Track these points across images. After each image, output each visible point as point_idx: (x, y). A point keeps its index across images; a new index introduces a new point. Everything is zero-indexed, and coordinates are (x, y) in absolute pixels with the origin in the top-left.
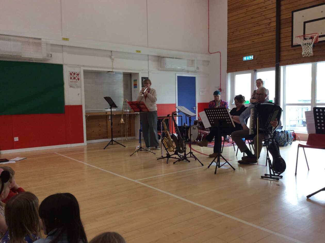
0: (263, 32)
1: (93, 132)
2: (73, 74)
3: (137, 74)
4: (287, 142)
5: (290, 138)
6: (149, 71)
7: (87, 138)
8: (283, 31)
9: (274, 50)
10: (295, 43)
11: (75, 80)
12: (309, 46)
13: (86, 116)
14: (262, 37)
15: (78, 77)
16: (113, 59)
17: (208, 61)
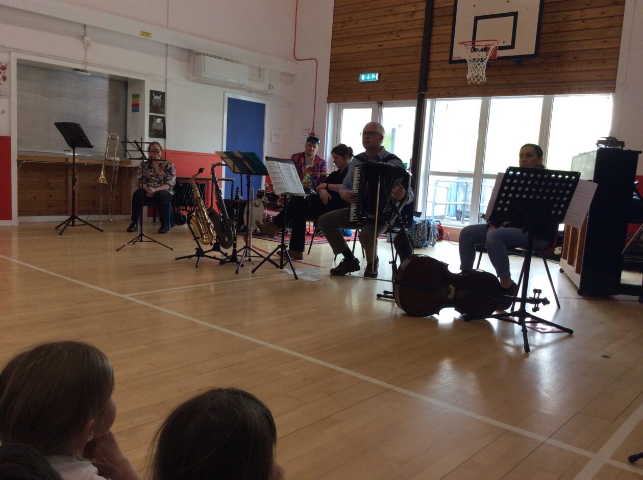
0: (399, 29)
1: (35, 198)
3: (141, 83)
4: (428, 240)
5: (432, 234)
6: (166, 79)
7: (19, 211)
8: (436, 30)
9: (417, 67)
10: (456, 56)
12: (481, 64)
13: (19, 162)
14: (398, 38)
15: (3, 74)
16: (88, 45)
17: (292, 75)
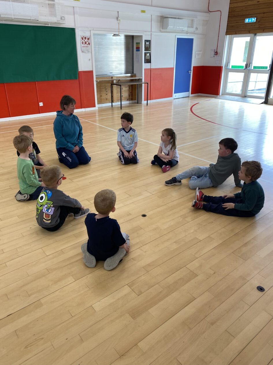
2: (84, 38)
6: (151, 33)
7: (97, 102)
11: (86, 45)
13: (96, 82)
15: (88, 42)
16: (120, 21)
17: (207, 21)
